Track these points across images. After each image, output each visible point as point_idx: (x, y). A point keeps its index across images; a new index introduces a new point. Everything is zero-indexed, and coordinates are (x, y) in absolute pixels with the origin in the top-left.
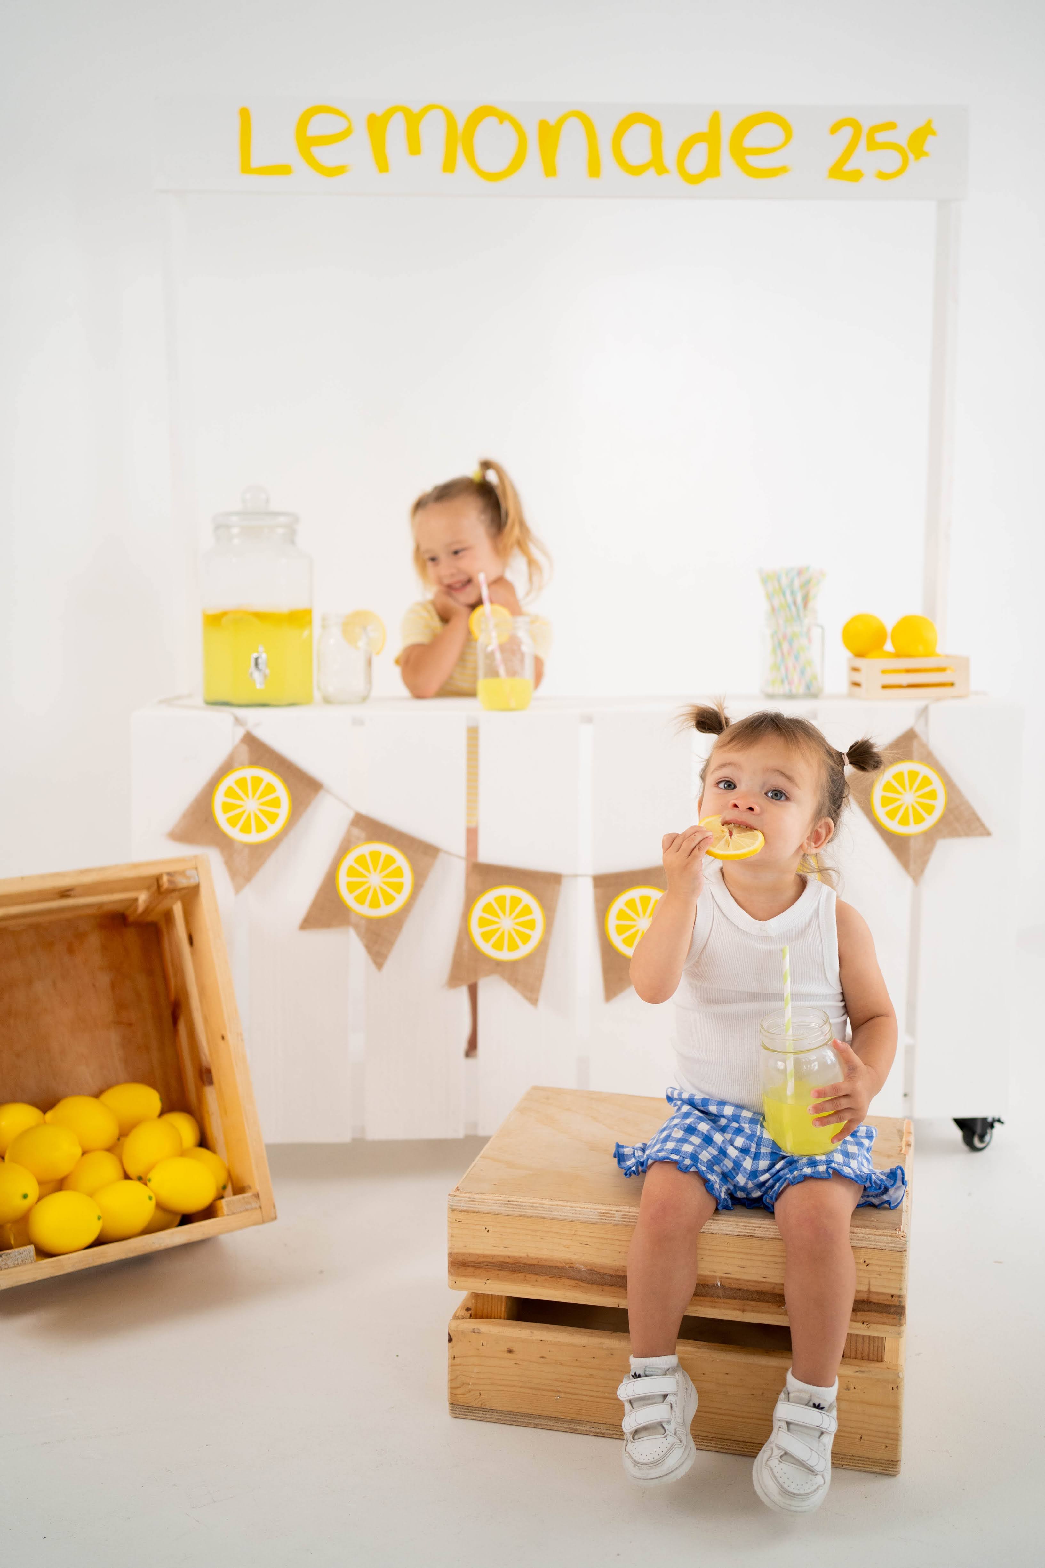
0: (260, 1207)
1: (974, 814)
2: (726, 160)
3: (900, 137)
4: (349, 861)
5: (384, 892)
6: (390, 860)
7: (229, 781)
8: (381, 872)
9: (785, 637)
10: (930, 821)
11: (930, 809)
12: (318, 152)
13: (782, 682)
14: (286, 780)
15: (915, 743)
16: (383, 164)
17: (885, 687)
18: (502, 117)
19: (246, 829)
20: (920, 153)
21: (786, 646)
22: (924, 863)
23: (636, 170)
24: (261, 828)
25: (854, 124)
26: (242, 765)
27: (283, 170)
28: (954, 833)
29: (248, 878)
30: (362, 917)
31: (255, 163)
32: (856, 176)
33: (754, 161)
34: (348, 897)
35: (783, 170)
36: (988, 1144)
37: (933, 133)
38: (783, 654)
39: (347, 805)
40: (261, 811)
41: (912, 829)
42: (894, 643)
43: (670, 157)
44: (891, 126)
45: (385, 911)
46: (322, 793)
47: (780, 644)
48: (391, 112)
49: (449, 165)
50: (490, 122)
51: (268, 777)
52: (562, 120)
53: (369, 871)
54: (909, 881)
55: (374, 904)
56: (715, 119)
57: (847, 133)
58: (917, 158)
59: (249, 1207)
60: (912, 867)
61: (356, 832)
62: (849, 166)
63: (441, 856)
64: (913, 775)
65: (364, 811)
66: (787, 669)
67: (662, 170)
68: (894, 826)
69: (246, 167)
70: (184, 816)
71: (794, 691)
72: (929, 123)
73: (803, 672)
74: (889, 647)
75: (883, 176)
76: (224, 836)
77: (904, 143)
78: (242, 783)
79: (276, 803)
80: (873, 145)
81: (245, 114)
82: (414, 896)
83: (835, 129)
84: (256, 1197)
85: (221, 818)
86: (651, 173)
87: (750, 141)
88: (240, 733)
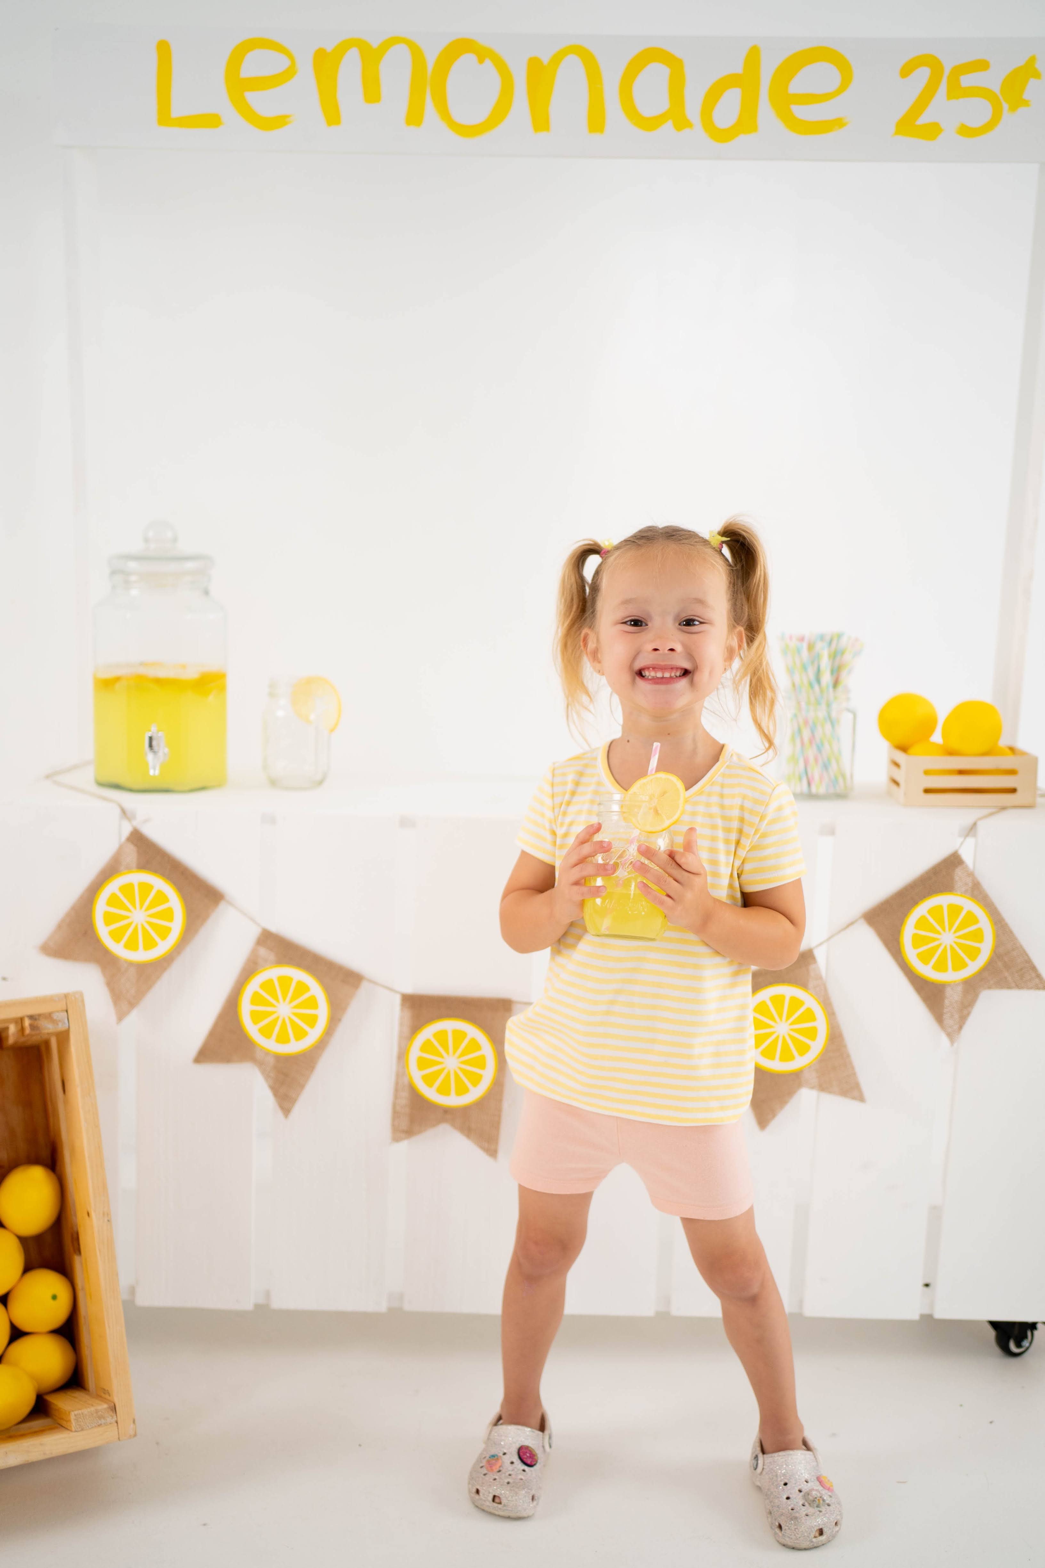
0: (117, 1422)
1: (1029, 961)
2: (766, 111)
3: (992, 80)
4: (253, 986)
5: (294, 1025)
6: (302, 988)
7: (112, 887)
8: (291, 1001)
9: (806, 722)
10: (973, 967)
11: (973, 954)
12: (254, 98)
13: (800, 779)
14: (180, 889)
15: (959, 872)
16: (332, 115)
17: (927, 791)
18: (483, 54)
19: (132, 945)
20: (1018, 102)
21: (806, 734)
22: (963, 1019)
23: (649, 124)
24: (150, 944)
25: (933, 63)
26: (129, 868)
27: (211, 121)
28: (1002, 984)
29: (132, 1004)
30: (267, 1053)
31: (177, 111)
32: (932, 131)
33: (801, 112)
34: (252, 1029)
35: (837, 123)
36: (1027, 1349)
37: (1037, 75)
38: (803, 744)
39: (252, 919)
40: (149, 923)
41: (951, 976)
42: (944, 735)
43: (693, 108)
44: (981, 65)
45: (294, 1047)
46: (222, 905)
47: (800, 731)
48: (343, 48)
49: (414, 117)
50: (468, 60)
51: (159, 883)
52: (557, 59)
53: (277, 1000)
54: (944, 1039)
55: (283, 1039)
56: (753, 56)
57: (923, 74)
58: (1014, 108)
59: (103, 1421)
60: (948, 1021)
61: (263, 952)
62: (923, 120)
63: (364, 985)
64: (955, 910)
65: (273, 928)
66: (806, 762)
67: (682, 123)
68: (927, 971)
69: (164, 117)
70: (59, 927)
71: (814, 790)
72: (1033, 59)
73: (826, 767)
74: (937, 737)
75: (966, 131)
76: (106, 952)
77: (996, 88)
78: (127, 889)
79: (168, 915)
80: (956, 91)
81: (164, 49)
82: (329, 1031)
83: (906, 71)
84: (112, 1410)
85: (103, 931)
86: (668, 126)
87: (797, 86)
88: (127, 829)
